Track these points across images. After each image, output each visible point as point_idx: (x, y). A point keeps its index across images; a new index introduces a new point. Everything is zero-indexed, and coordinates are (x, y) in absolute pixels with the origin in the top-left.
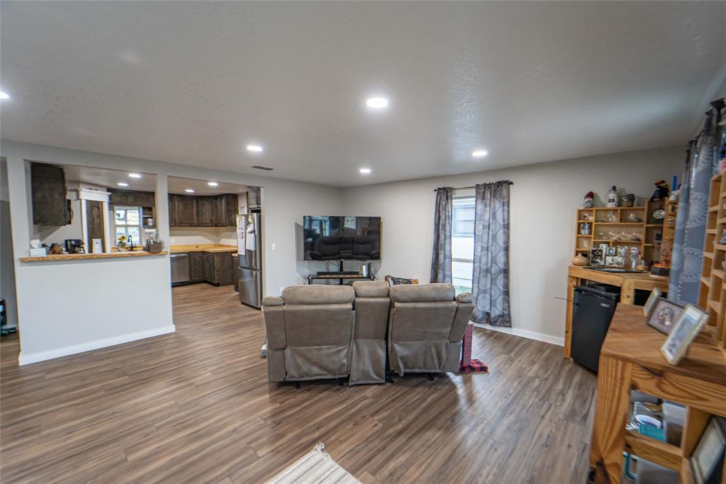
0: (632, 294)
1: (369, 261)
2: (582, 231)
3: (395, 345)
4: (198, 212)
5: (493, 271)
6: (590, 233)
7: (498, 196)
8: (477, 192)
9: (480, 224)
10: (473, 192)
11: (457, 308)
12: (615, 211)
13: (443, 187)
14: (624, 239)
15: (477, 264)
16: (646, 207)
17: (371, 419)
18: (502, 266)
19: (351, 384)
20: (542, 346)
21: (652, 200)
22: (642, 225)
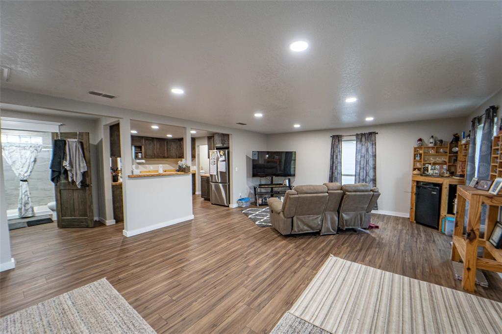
0: (448, 187)
1: (289, 177)
2: (417, 158)
3: (343, 215)
4: (167, 149)
5: (367, 180)
6: (421, 159)
7: (369, 140)
8: (357, 138)
9: (359, 155)
10: (354, 138)
11: (373, 195)
12: (433, 148)
13: (336, 135)
14: (438, 162)
15: (357, 177)
16: (449, 146)
17: (343, 247)
18: (372, 177)
19: (321, 234)
20: (397, 219)
21: (452, 143)
22: (447, 155)
